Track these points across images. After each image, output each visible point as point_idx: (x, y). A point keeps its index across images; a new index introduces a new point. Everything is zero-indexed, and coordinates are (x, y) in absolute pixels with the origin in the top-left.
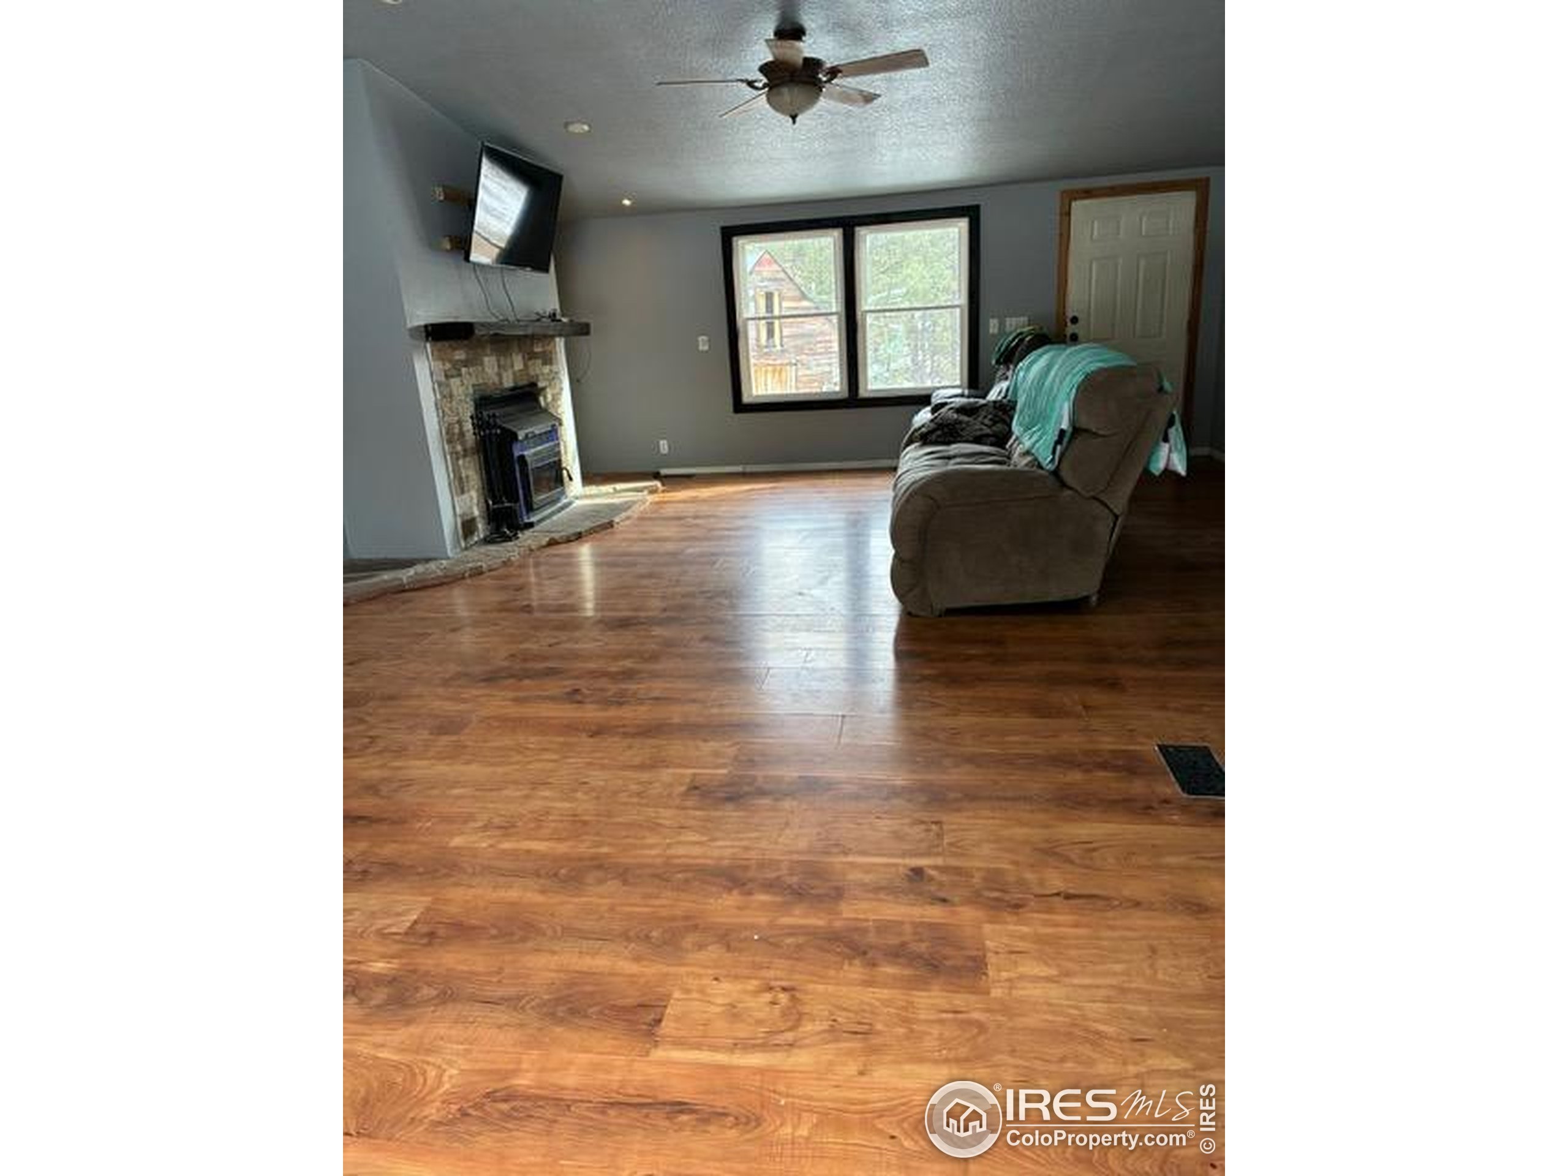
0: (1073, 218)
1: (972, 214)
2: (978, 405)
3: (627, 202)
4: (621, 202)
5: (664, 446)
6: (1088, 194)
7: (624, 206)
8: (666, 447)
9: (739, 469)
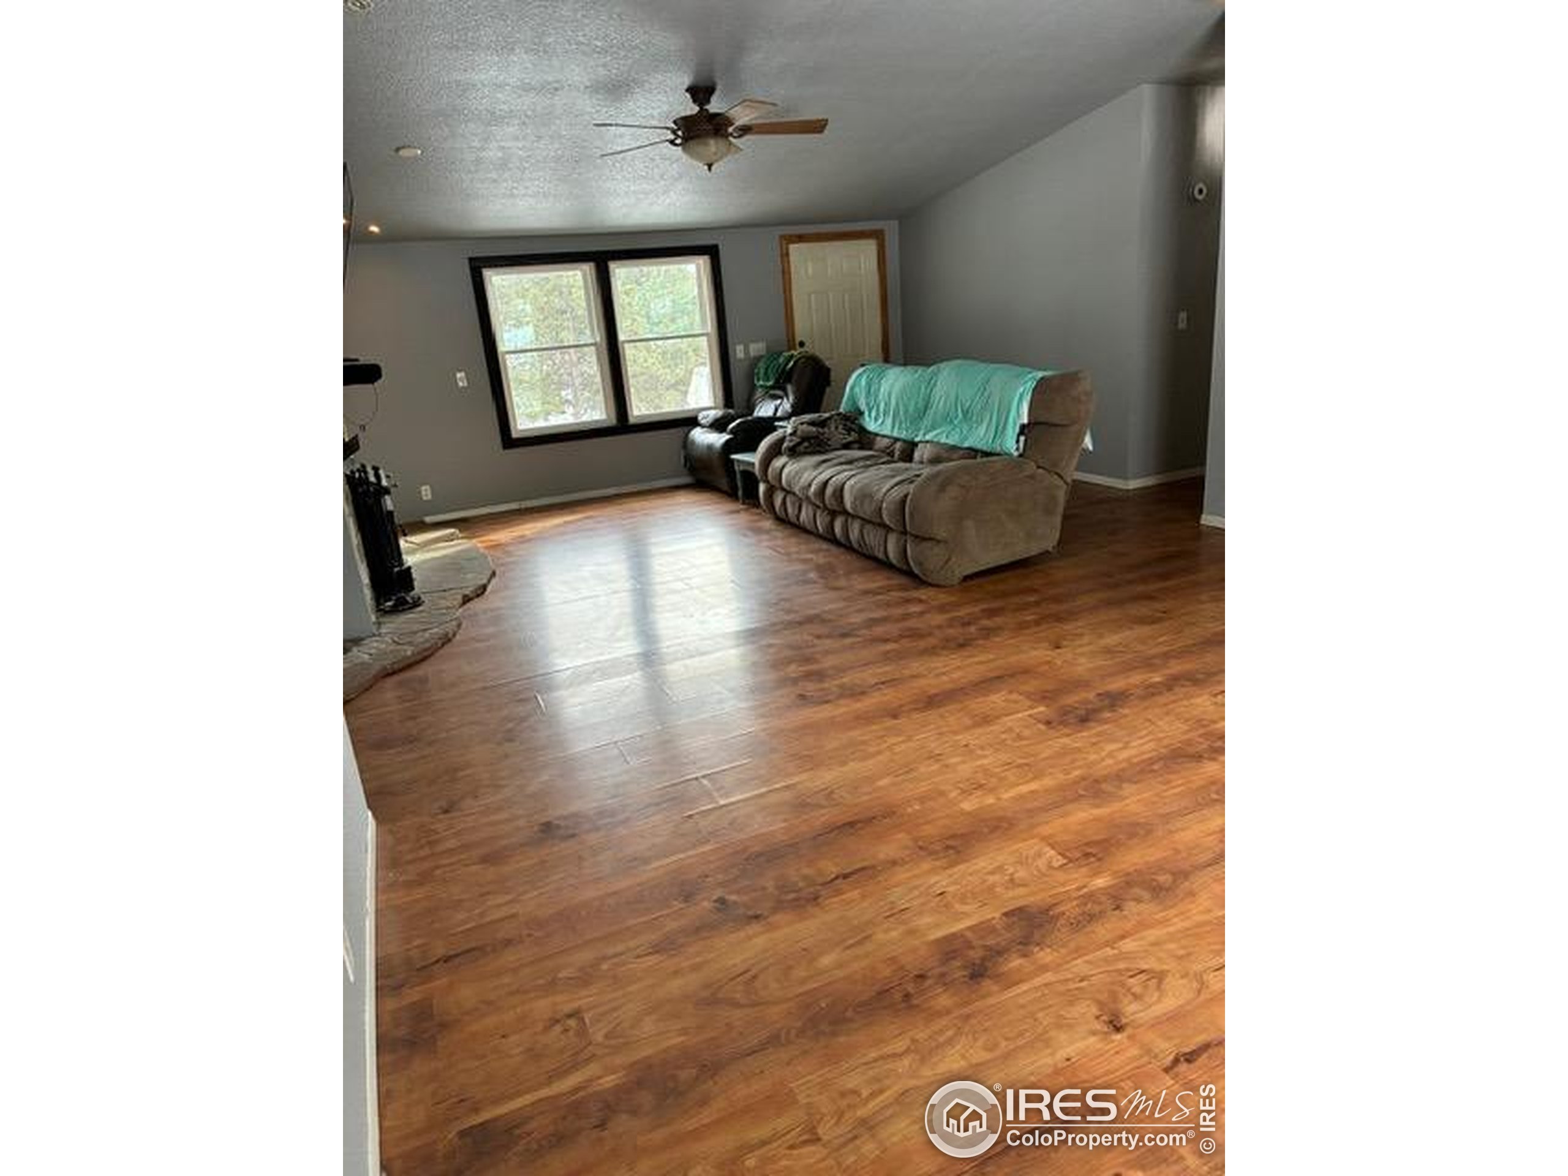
0: (792, 258)
1: (712, 252)
2: (822, 418)
3: (374, 229)
4: (367, 228)
5: (426, 492)
6: (801, 238)
7: (372, 233)
8: (429, 492)
9: (514, 506)
